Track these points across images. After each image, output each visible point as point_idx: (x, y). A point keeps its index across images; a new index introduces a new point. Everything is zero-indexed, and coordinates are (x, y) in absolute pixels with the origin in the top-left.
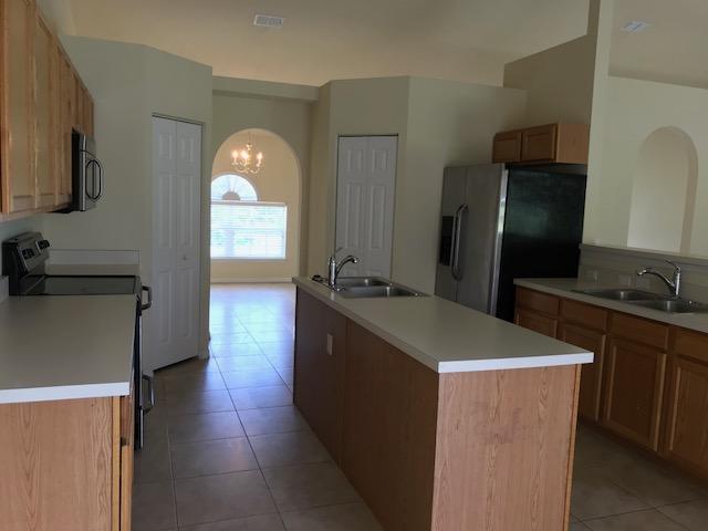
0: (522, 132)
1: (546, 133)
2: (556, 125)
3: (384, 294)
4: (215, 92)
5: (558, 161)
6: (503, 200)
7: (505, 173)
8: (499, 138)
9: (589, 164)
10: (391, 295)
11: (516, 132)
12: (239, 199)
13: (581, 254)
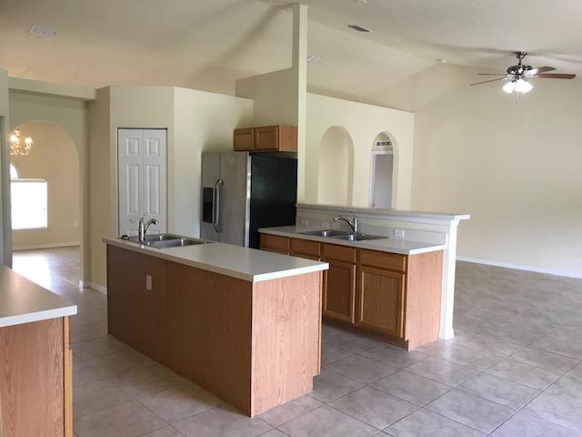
0: (255, 129)
1: (271, 131)
2: (278, 126)
3: (179, 245)
4: (11, 90)
5: (280, 150)
6: (249, 174)
7: (249, 159)
8: (237, 132)
9: (299, 151)
10: (185, 245)
11: (250, 129)
13: (298, 209)
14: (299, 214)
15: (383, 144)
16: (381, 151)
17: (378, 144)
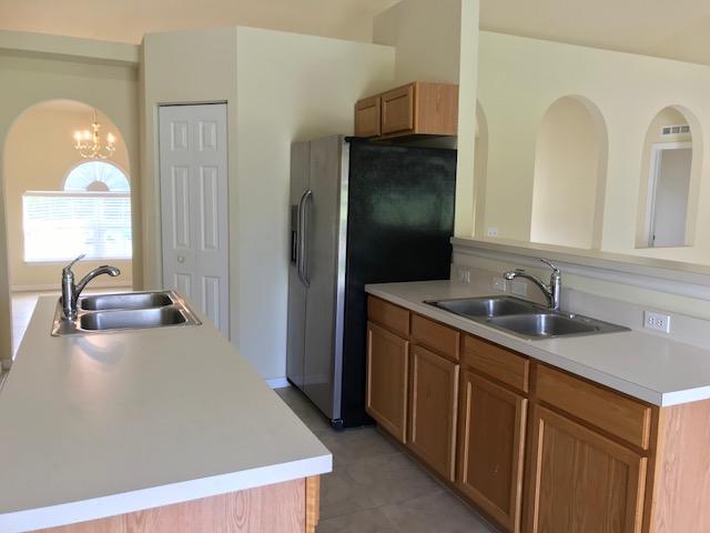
0: (381, 96)
1: (404, 96)
2: (415, 86)
5: (417, 132)
7: (346, 149)
12: (107, 189)
13: (454, 249)
14: (458, 258)
15: (676, 130)
16: (671, 143)
17: (667, 131)
